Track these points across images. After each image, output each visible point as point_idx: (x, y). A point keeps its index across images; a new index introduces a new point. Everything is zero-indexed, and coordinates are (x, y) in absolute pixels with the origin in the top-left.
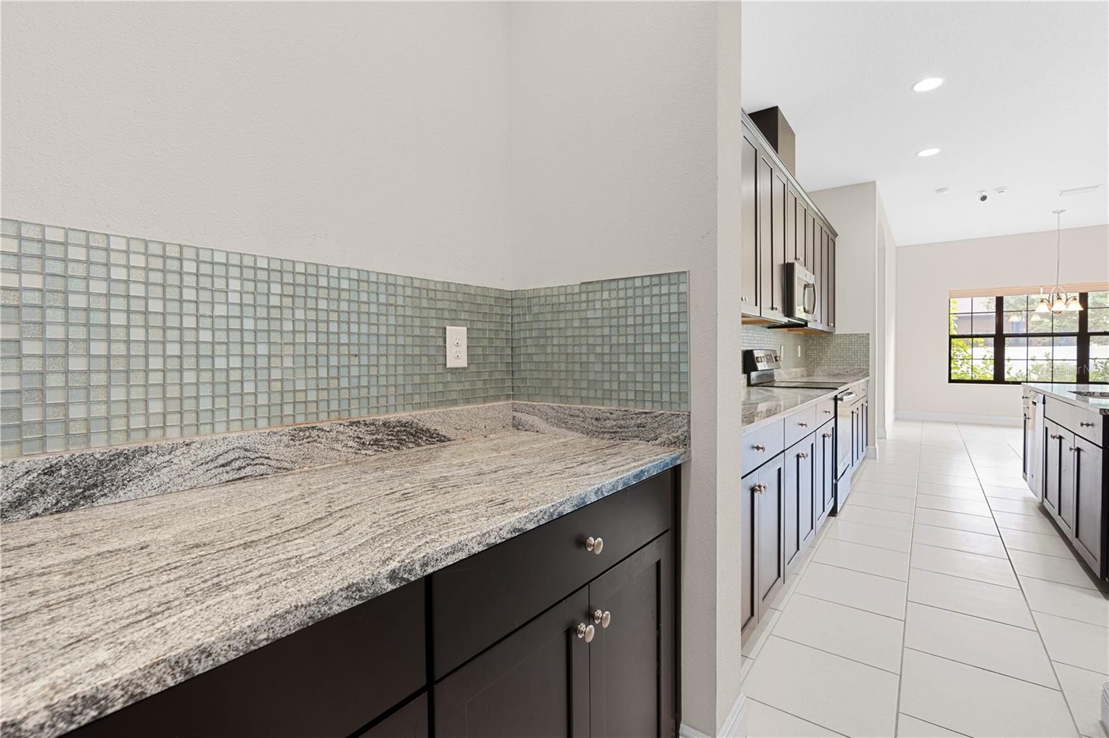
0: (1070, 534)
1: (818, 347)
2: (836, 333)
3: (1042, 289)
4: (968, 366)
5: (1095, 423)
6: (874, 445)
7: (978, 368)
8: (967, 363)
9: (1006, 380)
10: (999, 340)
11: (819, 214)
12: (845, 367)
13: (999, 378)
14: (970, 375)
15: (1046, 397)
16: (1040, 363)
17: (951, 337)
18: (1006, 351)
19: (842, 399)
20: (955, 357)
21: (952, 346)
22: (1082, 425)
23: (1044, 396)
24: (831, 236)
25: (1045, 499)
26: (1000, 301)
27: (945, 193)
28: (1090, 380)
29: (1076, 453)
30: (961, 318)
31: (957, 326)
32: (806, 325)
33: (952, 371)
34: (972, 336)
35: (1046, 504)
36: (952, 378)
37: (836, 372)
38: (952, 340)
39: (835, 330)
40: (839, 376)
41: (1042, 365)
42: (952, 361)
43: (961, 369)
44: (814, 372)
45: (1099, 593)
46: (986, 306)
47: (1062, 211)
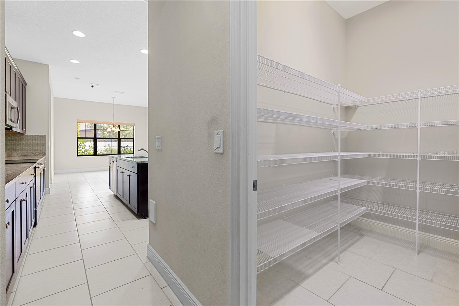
0: (127, 203)
1: (14, 141)
2: (27, 134)
3: (108, 123)
4: (84, 149)
5: (135, 166)
6: (49, 187)
7: (88, 150)
8: (84, 148)
9: (98, 154)
10: (95, 139)
11: (18, 71)
12: (32, 151)
13: (95, 154)
14: (85, 153)
15: (118, 159)
16: (107, 148)
17: (78, 138)
18: (97, 144)
19: (39, 168)
20: (80, 146)
21: (78, 141)
22: (131, 167)
23: (117, 159)
24: (24, 84)
25: (118, 194)
26: (95, 125)
27: (79, 80)
28: (121, 153)
29: (129, 177)
30: (82, 131)
31: (80, 134)
32: (11, 129)
33: (79, 152)
34: (86, 138)
35: (118, 196)
36: (79, 155)
37: (26, 154)
38: (79, 139)
39: (26, 133)
40: (28, 156)
41: (107, 149)
42: (78, 148)
43: (82, 151)
44: (11, 154)
45: (136, 219)
46: (90, 127)
47: (115, 98)
